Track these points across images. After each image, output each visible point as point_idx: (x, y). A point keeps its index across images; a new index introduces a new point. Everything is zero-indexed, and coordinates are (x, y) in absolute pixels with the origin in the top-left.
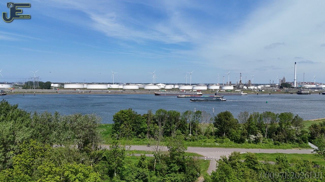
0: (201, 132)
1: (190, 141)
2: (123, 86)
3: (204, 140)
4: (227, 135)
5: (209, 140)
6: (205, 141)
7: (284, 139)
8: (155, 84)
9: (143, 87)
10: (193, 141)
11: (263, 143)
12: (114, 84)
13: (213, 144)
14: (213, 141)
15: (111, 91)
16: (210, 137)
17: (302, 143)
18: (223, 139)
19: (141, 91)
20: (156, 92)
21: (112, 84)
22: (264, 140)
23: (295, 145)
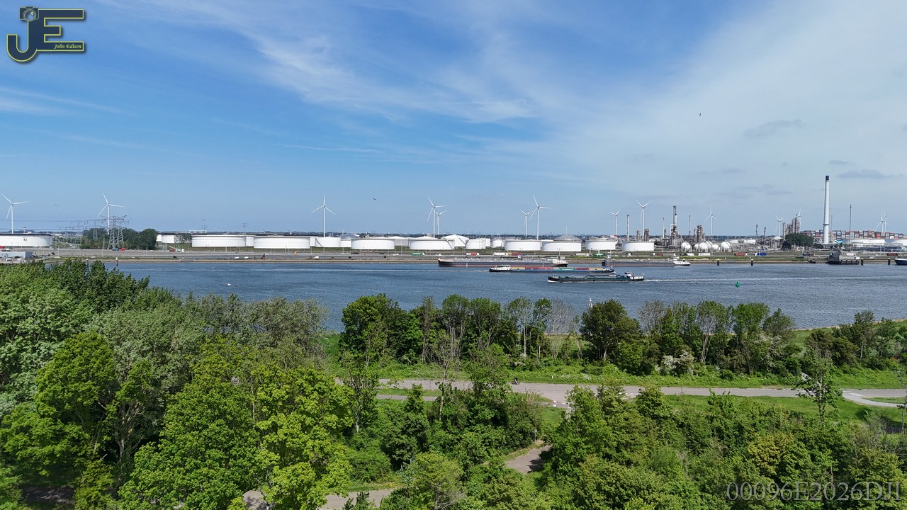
0: (549, 350)
1: (524, 369)
2: (352, 240)
3: (557, 368)
4: (612, 357)
5: (569, 368)
6: (558, 371)
7: (744, 366)
8: (439, 237)
9: (406, 245)
10: (531, 370)
11: (695, 374)
12: (327, 235)
13: (576, 376)
14: (578, 370)
15: (322, 254)
16: (570, 361)
17: (787, 376)
18: (602, 365)
19: (401, 255)
20: (441, 257)
21: (321, 235)
22: (698, 369)
23: (769, 380)
